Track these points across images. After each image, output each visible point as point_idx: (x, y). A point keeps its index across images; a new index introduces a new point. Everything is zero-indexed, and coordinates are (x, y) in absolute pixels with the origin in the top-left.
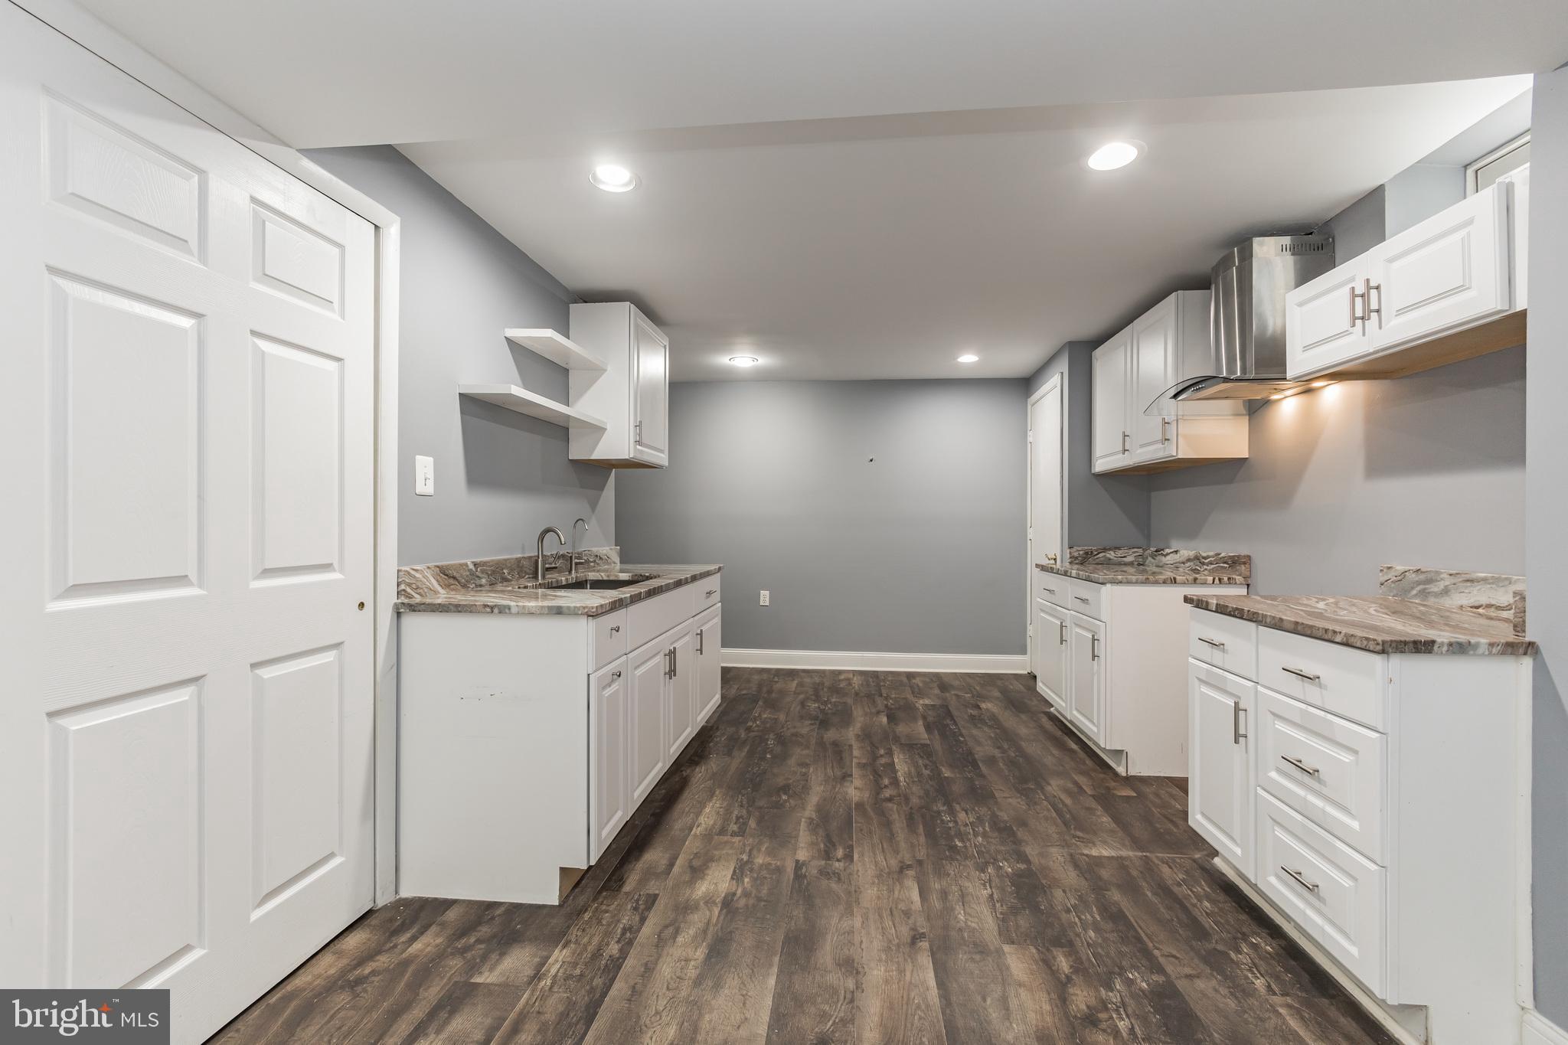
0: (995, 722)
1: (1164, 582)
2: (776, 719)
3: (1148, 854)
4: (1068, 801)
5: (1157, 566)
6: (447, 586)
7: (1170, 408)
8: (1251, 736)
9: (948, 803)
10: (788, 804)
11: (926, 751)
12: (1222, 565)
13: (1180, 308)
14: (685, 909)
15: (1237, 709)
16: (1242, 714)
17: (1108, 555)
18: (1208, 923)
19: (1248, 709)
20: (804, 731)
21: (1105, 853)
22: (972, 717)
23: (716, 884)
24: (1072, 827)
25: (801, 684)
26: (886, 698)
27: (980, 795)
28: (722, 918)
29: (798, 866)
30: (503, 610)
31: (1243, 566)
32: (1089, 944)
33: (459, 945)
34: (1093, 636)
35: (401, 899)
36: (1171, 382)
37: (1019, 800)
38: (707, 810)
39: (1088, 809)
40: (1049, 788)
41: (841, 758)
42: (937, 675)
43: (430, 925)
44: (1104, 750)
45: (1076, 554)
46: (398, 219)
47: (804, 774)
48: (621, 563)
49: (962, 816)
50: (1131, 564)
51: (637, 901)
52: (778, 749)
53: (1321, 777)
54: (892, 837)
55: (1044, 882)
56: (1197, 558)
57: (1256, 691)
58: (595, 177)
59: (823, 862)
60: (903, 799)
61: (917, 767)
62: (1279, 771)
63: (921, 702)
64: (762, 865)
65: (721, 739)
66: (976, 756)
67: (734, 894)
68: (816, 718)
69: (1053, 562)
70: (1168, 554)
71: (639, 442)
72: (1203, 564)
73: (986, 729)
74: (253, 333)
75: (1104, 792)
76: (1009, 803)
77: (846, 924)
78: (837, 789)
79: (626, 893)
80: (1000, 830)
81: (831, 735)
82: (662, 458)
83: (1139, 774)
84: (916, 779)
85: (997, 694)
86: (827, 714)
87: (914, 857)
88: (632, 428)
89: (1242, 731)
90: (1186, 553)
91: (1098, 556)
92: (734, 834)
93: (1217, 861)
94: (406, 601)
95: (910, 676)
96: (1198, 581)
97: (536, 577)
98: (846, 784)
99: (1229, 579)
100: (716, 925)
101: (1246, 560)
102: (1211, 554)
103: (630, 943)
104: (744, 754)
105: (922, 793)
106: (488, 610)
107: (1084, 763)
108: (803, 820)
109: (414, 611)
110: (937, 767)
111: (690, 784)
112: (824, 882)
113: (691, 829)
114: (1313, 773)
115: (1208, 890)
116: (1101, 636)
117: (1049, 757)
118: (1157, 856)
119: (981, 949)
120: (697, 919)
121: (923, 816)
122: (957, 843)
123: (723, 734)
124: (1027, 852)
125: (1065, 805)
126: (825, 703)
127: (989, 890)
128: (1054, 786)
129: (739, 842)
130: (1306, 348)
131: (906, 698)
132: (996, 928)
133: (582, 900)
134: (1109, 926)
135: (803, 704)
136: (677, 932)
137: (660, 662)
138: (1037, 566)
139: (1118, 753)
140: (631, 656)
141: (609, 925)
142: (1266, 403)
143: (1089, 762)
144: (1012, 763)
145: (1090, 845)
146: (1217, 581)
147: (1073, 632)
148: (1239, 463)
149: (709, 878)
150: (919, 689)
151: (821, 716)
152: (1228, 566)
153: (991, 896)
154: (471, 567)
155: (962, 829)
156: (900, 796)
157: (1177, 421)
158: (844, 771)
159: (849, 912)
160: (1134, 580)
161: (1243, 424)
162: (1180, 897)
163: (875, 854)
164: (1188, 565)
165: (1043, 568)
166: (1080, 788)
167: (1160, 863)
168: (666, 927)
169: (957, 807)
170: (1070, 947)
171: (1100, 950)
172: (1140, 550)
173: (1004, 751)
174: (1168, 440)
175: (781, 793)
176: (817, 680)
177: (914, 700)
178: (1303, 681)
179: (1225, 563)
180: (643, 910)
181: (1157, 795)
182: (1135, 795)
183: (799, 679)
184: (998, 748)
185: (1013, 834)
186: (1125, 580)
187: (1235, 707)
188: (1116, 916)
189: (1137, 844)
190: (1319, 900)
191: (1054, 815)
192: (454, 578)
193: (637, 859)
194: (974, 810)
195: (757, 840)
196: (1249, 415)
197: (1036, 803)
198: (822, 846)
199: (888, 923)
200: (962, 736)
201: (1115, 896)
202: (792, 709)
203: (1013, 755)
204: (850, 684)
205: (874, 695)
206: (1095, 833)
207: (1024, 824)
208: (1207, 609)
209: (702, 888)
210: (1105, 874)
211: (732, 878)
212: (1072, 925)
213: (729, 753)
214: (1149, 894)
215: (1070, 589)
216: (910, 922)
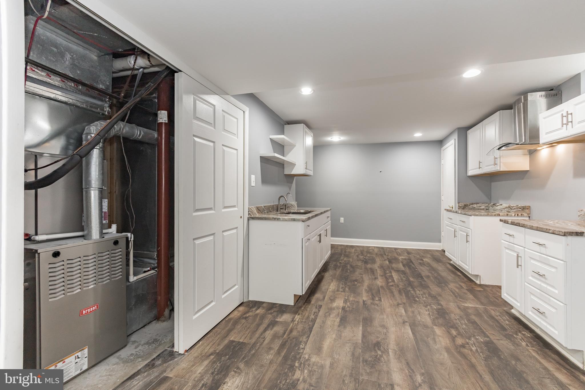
0: (429, 265)
1: (495, 215)
2: (349, 260)
3: (486, 307)
4: (457, 290)
5: (494, 210)
6: (258, 213)
7: (498, 153)
8: (523, 265)
9: (412, 288)
10: (357, 285)
11: (404, 273)
12: (519, 209)
13: (501, 116)
14: (331, 309)
15: (518, 256)
16: (519, 258)
17: (474, 206)
18: (507, 327)
19: (522, 257)
20: (360, 264)
21: (470, 305)
22: (420, 263)
23: (339, 304)
24: (458, 298)
25: (356, 250)
26: (387, 256)
27: (425, 287)
28: (342, 312)
29: (364, 301)
30: (278, 219)
31: (527, 210)
32: (463, 329)
33: (270, 312)
34: (467, 234)
35: (249, 301)
36: (498, 143)
37: (439, 289)
38: (332, 285)
39: (465, 293)
40: (450, 286)
41: (374, 273)
42: (406, 249)
43: (260, 307)
44: (471, 275)
45: (461, 206)
46: (248, 108)
47: (362, 277)
48: (297, 207)
49: (418, 292)
50: (483, 209)
51: (316, 306)
52: (351, 269)
53: (546, 277)
54: (394, 296)
55: (448, 312)
56: (509, 207)
57: (525, 251)
58: (301, 91)
59: (372, 301)
60: (397, 286)
61: (401, 277)
62: (532, 276)
63: (401, 257)
64: (352, 300)
65: (331, 265)
66: (422, 275)
67: (345, 307)
68: (363, 261)
69: (452, 208)
70: (498, 206)
71: (306, 168)
72: (512, 209)
73: (426, 267)
74: (223, 145)
75: (471, 288)
76: (435, 289)
77: (381, 317)
78: (373, 282)
79: (312, 304)
80: (432, 297)
81: (369, 266)
82: (311, 173)
83: (485, 284)
84: (401, 281)
85: (429, 256)
86: (366, 260)
87: (402, 302)
88: (304, 163)
89: (520, 264)
90: (505, 205)
91: (470, 206)
92: (342, 292)
93: (513, 311)
94: (250, 216)
95: (396, 249)
96: (508, 215)
97: (278, 211)
98: (376, 280)
99: (521, 214)
100: (341, 314)
101: (529, 208)
102: (515, 205)
103: (317, 316)
104: (340, 270)
105: (403, 285)
106: (274, 219)
107: (464, 279)
108: (363, 289)
109: (253, 219)
110: (408, 277)
111: (324, 277)
112: (373, 306)
113: (328, 290)
114: (543, 276)
115: (508, 318)
116: (470, 234)
117: (450, 277)
118: (489, 308)
119: (426, 326)
120: (335, 312)
121: (404, 291)
122: (417, 299)
123: (332, 264)
124: (442, 304)
125: (456, 291)
126: (366, 256)
127: (428, 312)
128: (452, 286)
129: (344, 294)
130: (547, 133)
131: (395, 256)
132: (431, 322)
133: (300, 305)
134: (471, 325)
135: (357, 256)
136: (330, 314)
137: (317, 238)
138: (445, 210)
139: (477, 276)
140: (311, 234)
141: (310, 311)
142: (536, 151)
143: (465, 279)
144: (436, 278)
145: (465, 303)
146: (516, 215)
147: (459, 233)
148: (525, 172)
149: (336, 302)
150: (399, 253)
151: (365, 260)
152: (521, 210)
153: (429, 314)
154: (263, 207)
155: (418, 295)
156: (395, 285)
157: (500, 157)
158: (375, 277)
159: (382, 314)
160: (483, 215)
161: (527, 158)
162: (497, 319)
163: (389, 300)
164: (506, 209)
165: (448, 210)
166: (461, 286)
167: (490, 310)
168: (327, 313)
169: (416, 289)
170: (456, 329)
171: (467, 330)
172: (487, 204)
173: (433, 274)
174: (496, 164)
175: (355, 282)
176: (362, 249)
177: (398, 257)
178: (538, 245)
179: (520, 209)
180: (319, 308)
181: (492, 291)
182: (483, 290)
183: (355, 249)
184: (431, 273)
185: (437, 298)
186: (479, 215)
187: (517, 256)
188: (474, 323)
189: (482, 304)
190: (545, 317)
191: (452, 294)
192: (260, 210)
193: (314, 296)
194: (422, 290)
195: (349, 294)
196: (530, 155)
197: (445, 290)
198: (371, 297)
199: (395, 318)
200: (417, 269)
201: (473, 317)
202: (354, 258)
203: (436, 275)
204: (373, 251)
205: (383, 254)
206: (467, 300)
207: (440, 296)
208: (508, 223)
209: (335, 305)
210: (470, 311)
211: (344, 303)
212: (457, 323)
213: (335, 269)
214: (486, 318)
215: (458, 218)
216: (402, 318)
